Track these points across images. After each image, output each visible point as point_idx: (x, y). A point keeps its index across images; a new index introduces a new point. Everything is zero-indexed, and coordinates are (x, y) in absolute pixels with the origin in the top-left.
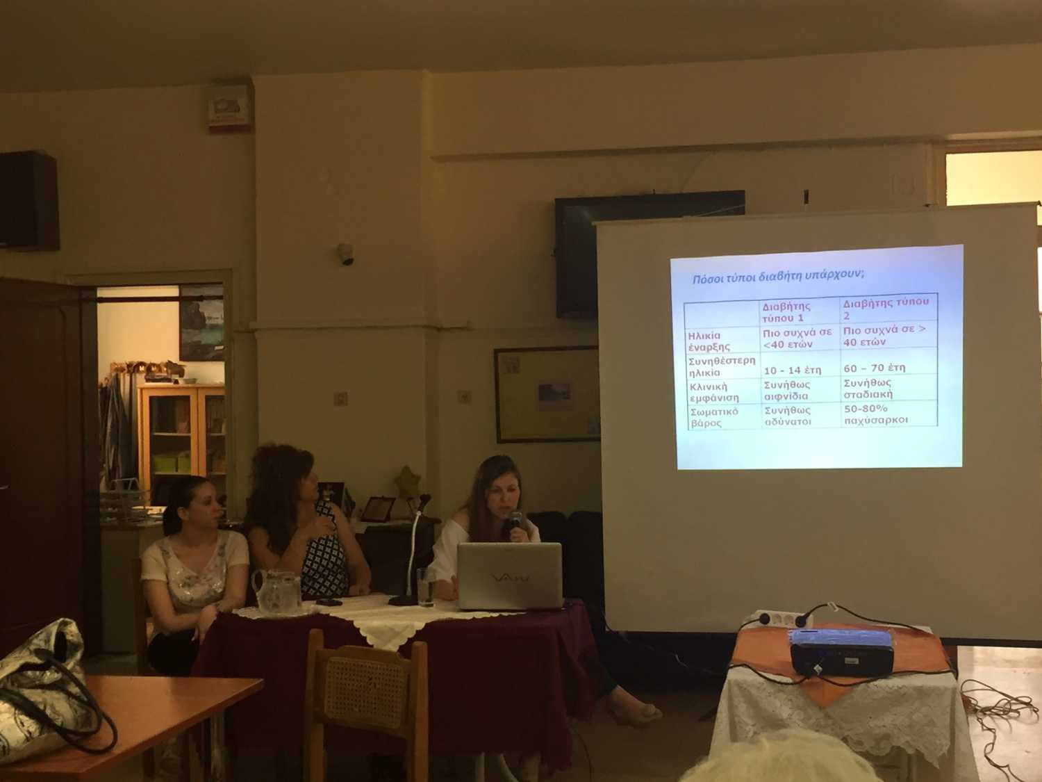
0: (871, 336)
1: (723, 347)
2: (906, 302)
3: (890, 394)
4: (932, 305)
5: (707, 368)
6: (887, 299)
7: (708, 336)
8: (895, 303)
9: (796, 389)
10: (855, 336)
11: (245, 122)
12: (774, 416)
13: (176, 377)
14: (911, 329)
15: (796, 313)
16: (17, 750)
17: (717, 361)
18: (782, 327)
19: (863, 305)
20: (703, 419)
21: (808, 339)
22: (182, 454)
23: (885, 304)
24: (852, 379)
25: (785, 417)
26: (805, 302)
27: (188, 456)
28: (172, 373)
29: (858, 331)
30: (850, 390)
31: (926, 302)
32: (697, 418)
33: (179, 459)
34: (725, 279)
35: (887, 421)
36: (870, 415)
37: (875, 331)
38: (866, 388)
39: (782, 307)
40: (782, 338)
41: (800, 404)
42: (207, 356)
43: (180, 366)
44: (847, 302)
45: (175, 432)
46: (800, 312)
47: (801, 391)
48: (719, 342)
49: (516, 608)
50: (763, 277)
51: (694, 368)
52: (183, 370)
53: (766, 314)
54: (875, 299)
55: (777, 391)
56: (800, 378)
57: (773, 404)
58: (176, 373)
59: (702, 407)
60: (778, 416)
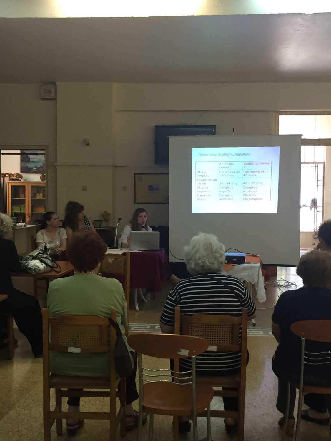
0: (252, 174)
1: (207, 176)
2: (262, 164)
3: (257, 191)
4: (270, 165)
5: (202, 182)
6: (257, 162)
7: (202, 172)
8: (259, 164)
9: (229, 189)
10: (247, 173)
11: (54, 97)
12: (222, 197)
13: (20, 179)
14: (264, 172)
15: (229, 166)
16: (42, 270)
17: (205, 180)
18: (225, 170)
19: (250, 164)
20: (200, 197)
21: (232, 174)
22: (23, 205)
23: (256, 164)
24: (246, 187)
25: (225, 197)
26: (232, 163)
27: (24, 206)
28: (19, 177)
29: (248, 172)
30: (245, 190)
31: (268, 164)
32: (199, 197)
33: (21, 207)
34: (208, 155)
35: (256, 199)
36: (250, 197)
37: (253, 172)
38: (250, 189)
39: (225, 164)
40: (225, 173)
41: (230, 194)
42: (31, 172)
43: (21, 175)
44: (245, 163)
45: (19, 198)
46: (231, 165)
47: (230, 190)
48: (206, 174)
49: (146, 250)
50: (220, 154)
51: (198, 182)
52: (22, 176)
53: (220, 166)
54: (253, 162)
55: (223, 190)
56: (230, 186)
57: (222, 194)
58: (20, 178)
59: (200, 194)
60: (223, 197)
